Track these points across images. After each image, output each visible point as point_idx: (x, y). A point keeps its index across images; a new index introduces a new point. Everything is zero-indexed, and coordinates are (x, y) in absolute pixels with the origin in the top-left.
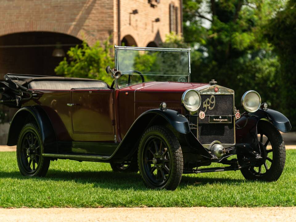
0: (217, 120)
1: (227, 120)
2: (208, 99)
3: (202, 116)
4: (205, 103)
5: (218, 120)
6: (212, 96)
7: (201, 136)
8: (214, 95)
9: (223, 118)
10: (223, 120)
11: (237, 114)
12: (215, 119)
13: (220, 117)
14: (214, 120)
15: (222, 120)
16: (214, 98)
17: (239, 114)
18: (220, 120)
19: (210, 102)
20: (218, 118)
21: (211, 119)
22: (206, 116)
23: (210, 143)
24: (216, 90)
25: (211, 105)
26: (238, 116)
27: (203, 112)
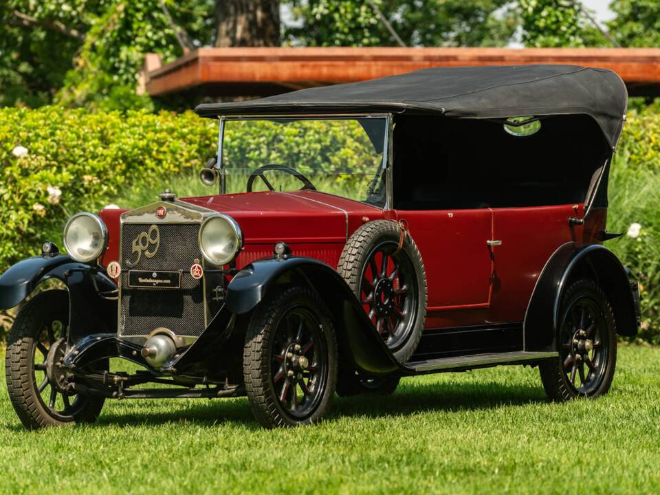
0: (146, 280)
1: (169, 281)
2: (143, 234)
3: (114, 272)
5: (150, 281)
6: (153, 226)
7: (130, 317)
8: (158, 225)
9: (160, 276)
10: (161, 281)
11: (194, 268)
12: (143, 278)
13: (155, 275)
14: (141, 280)
15: (157, 281)
16: (158, 230)
17: (199, 268)
18: (153, 281)
19: (149, 239)
20: (149, 275)
21: (134, 278)
22: (122, 272)
23: (149, 333)
24: (161, 212)
25: (151, 248)
26: (196, 272)
27: (117, 264)
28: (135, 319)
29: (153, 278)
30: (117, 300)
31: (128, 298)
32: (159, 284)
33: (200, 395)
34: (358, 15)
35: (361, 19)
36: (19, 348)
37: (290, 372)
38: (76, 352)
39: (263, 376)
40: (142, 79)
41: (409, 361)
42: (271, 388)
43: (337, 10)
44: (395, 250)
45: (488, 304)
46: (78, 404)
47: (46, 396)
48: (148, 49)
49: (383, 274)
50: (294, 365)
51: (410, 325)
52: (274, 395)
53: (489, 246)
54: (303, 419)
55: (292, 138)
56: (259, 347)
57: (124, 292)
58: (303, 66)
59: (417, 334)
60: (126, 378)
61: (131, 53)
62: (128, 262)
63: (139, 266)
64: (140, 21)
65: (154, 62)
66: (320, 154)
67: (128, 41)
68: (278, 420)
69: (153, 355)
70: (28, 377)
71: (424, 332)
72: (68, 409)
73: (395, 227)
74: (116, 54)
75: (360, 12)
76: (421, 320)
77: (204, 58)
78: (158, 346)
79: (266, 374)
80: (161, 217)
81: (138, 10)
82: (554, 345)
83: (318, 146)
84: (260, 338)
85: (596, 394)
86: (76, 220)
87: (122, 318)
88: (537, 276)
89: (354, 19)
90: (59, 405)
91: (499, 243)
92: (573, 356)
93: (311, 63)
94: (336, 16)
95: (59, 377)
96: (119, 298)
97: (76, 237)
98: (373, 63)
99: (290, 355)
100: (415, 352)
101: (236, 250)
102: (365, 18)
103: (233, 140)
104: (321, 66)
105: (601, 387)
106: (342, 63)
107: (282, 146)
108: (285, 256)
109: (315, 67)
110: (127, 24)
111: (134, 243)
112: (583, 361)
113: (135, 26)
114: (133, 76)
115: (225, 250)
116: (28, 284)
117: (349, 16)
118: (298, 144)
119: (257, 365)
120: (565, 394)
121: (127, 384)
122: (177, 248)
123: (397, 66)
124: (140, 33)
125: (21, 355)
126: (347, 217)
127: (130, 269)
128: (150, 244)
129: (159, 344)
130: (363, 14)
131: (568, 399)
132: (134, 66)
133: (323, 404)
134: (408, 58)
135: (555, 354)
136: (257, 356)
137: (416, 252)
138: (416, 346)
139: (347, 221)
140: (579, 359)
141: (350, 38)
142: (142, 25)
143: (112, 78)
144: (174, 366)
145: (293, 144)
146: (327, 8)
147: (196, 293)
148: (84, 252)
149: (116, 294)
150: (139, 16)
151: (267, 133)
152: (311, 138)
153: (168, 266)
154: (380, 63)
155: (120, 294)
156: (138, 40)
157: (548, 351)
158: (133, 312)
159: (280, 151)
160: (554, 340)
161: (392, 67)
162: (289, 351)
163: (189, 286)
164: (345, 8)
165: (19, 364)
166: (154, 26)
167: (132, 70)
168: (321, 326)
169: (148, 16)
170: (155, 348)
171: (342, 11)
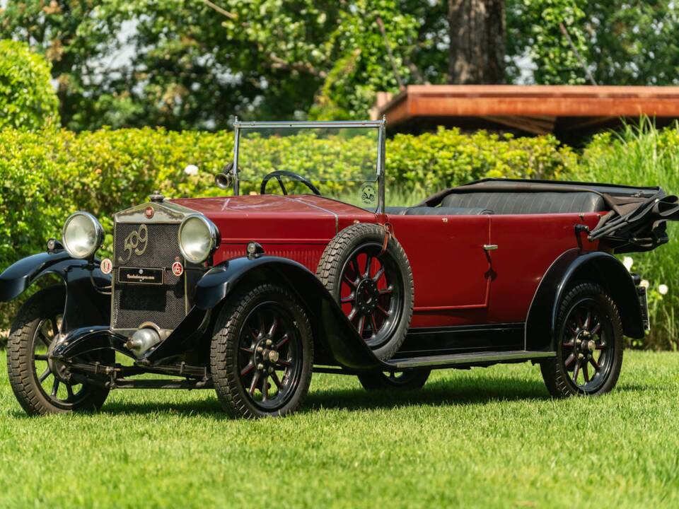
0: (133, 277)
1: (153, 278)
2: (134, 233)
3: (106, 269)
4: (129, 242)
5: (137, 277)
6: (142, 225)
7: (122, 311)
8: (146, 224)
9: (146, 273)
10: (146, 278)
11: (175, 265)
12: (131, 275)
13: (141, 272)
14: (129, 276)
15: (143, 278)
16: (146, 229)
17: (179, 266)
18: (139, 277)
19: (139, 238)
20: (135, 272)
21: (123, 273)
22: (114, 268)
23: (137, 327)
24: (149, 212)
25: (141, 246)
26: (177, 270)
27: (109, 260)
28: (125, 312)
29: (140, 275)
30: (110, 296)
31: (119, 292)
32: (145, 281)
33: (179, 386)
34: (566, 59)
35: (568, 63)
36: (19, 339)
37: (260, 366)
38: (66, 344)
39: (228, 368)
40: (374, 114)
41: (392, 358)
42: (236, 379)
43: (547, 55)
44: (379, 252)
45: (485, 305)
46: (82, 393)
47: (47, 386)
48: (380, 88)
49: (367, 274)
50: (264, 358)
51: (395, 323)
52: (241, 386)
53: (486, 251)
54: (272, 411)
55: (446, 161)
56: (225, 339)
57: (117, 287)
58: (500, 102)
59: (402, 332)
60: (118, 369)
61: (365, 92)
62: (120, 259)
63: (129, 263)
64: (374, 64)
65: (384, 99)
66: (472, 175)
67: (364, 82)
68: (244, 410)
69: (138, 347)
70: (27, 366)
71: (409, 331)
72: (71, 397)
73: (379, 230)
74: (353, 91)
75: (567, 56)
76: (406, 320)
77: (413, 94)
78: (143, 339)
79: (231, 366)
80: (150, 217)
81: (371, 54)
82: (552, 345)
83: (469, 168)
84: (226, 331)
85: (599, 392)
86: (75, 219)
87: (114, 312)
88: (540, 279)
89: (561, 63)
90: (63, 393)
91: (495, 246)
92: (576, 355)
93: (508, 100)
94: (546, 60)
95: (59, 368)
96: (112, 294)
97: (74, 234)
98: (563, 99)
99: (261, 349)
100: (400, 349)
101: (210, 248)
102: (572, 62)
103: (393, 162)
104: (516, 102)
105: (605, 386)
106: (535, 99)
107: (437, 167)
108: (257, 255)
109: (510, 103)
110: (362, 66)
111: (126, 240)
112: (587, 360)
113: (369, 68)
114: (366, 110)
115: (202, 248)
116: (27, 278)
117: (558, 60)
118: (452, 167)
119: (222, 357)
120: (565, 390)
121: (120, 375)
122: (162, 246)
123: (585, 103)
124: (374, 74)
125: (20, 345)
126: (337, 220)
127: (121, 265)
128: (140, 242)
129: (146, 338)
130: (570, 58)
131: (568, 396)
132: (366, 103)
133: (296, 397)
134: (594, 96)
135: (553, 354)
136: (223, 348)
137: (402, 255)
138: (400, 344)
139: (337, 224)
140: (581, 359)
141: (558, 79)
142: (376, 67)
143: (348, 114)
144: (148, 358)
145: (447, 166)
146: (539, 53)
147: (178, 289)
148: (82, 249)
149: (109, 290)
150: (373, 59)
151: (423, 156)
152: (463, 161)
153: (154, 264)
154: (569, 100)
155: (113, 290)
156: (372, 80)
157: (546, 351)
158: (123, 306)
159: (435, 172)
160: (553, 340)
161: (579, 103)
162: (260, 346)
163: (173, 283)
164: (554, 53)
165: (18, 353)
166: (385, 67)
167: (366, 106)
168: (295, 323)
169: (381, 60)
170: (140, 342)
171: (552, 56)
